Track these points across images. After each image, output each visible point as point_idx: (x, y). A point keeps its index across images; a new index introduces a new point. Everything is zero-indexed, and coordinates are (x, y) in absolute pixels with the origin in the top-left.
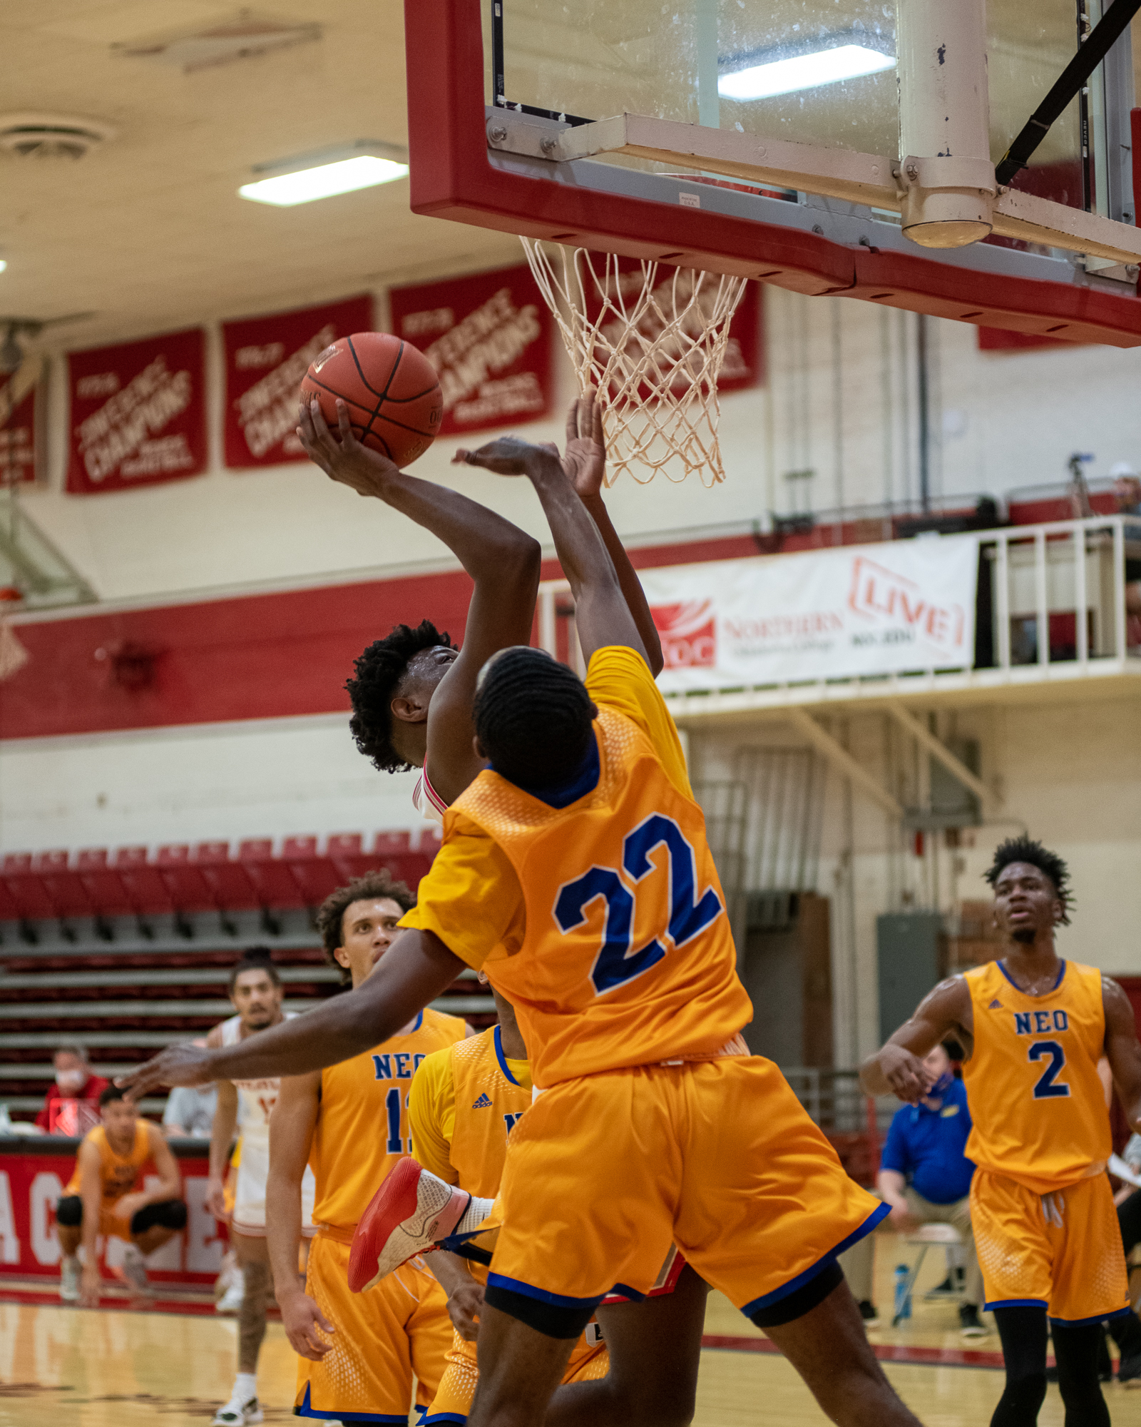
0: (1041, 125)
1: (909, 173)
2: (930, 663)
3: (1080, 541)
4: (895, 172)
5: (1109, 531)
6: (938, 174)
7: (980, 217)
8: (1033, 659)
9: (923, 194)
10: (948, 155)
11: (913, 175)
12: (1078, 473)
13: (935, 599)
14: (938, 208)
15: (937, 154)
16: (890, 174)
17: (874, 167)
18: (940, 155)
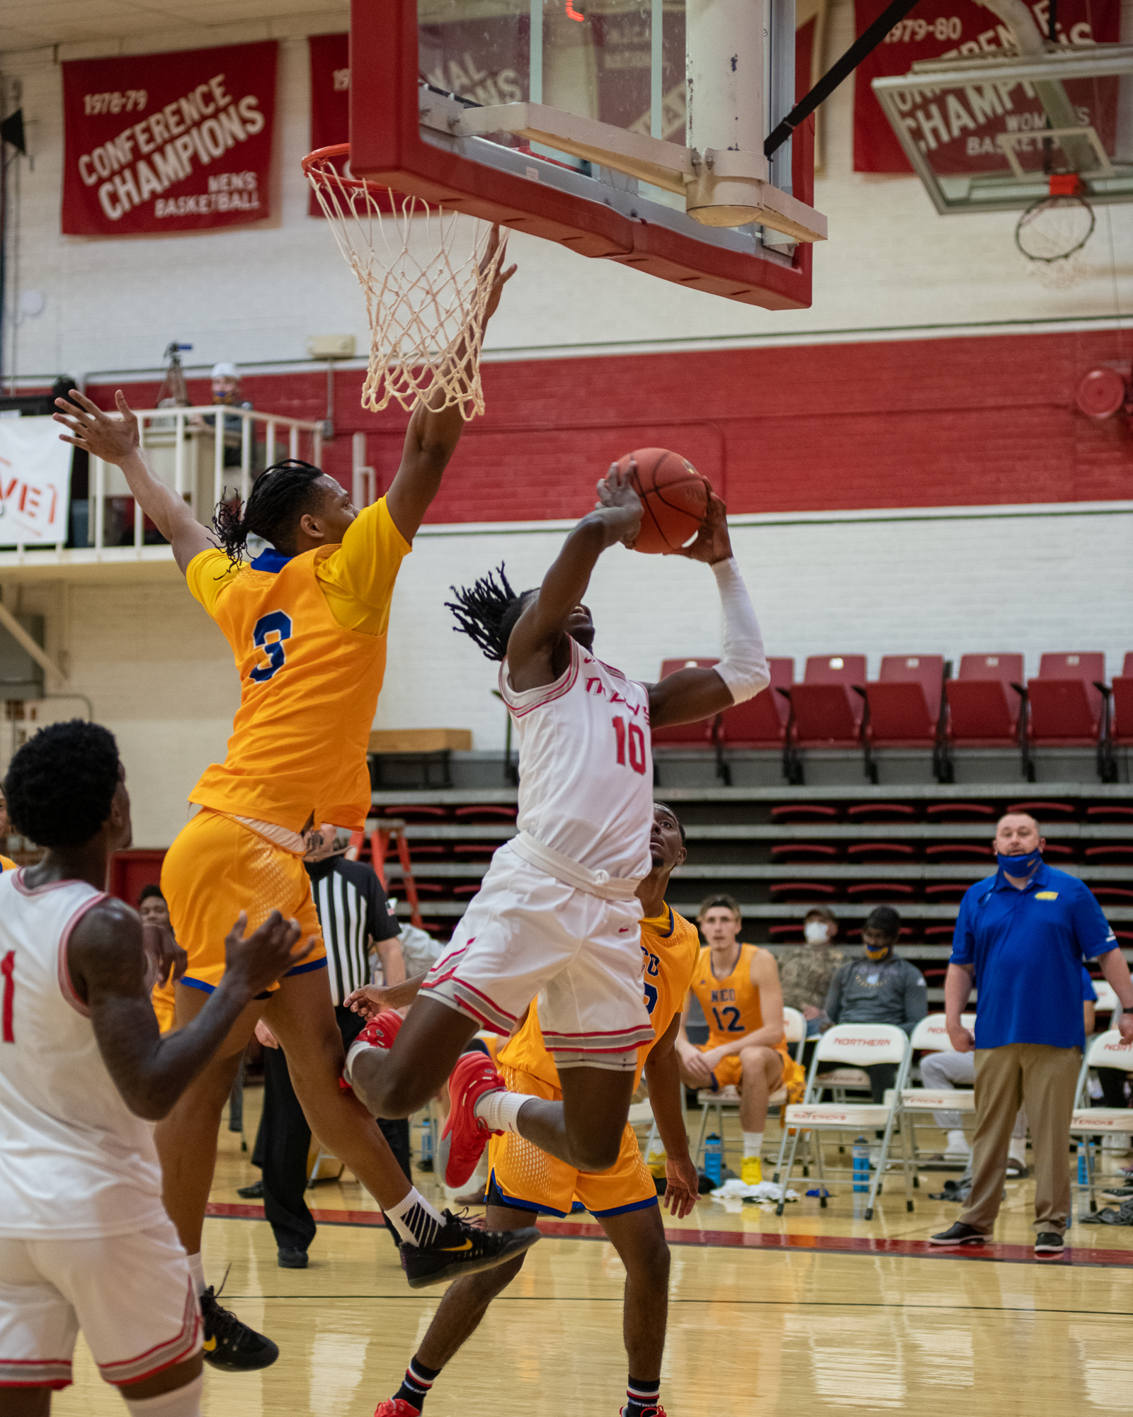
0: (790, 125)
1: (707, 162)
2: (21, 539)
3: (180, 429)
4: (694, 161)
5: (210, 420)
6: (729, 165)
7: (758, 204)
8: (127, 540)
9: (713, 181)
10: (737, 150)
11: (710, 165)
12: (176, 361)
13: (27, 476)
14: (726, 194)
15: (727, 147)
16: (690, 163)
17: (681, 156)
18: (730, 149)
